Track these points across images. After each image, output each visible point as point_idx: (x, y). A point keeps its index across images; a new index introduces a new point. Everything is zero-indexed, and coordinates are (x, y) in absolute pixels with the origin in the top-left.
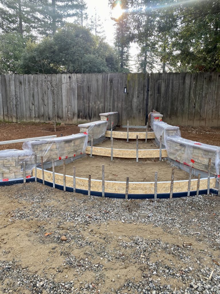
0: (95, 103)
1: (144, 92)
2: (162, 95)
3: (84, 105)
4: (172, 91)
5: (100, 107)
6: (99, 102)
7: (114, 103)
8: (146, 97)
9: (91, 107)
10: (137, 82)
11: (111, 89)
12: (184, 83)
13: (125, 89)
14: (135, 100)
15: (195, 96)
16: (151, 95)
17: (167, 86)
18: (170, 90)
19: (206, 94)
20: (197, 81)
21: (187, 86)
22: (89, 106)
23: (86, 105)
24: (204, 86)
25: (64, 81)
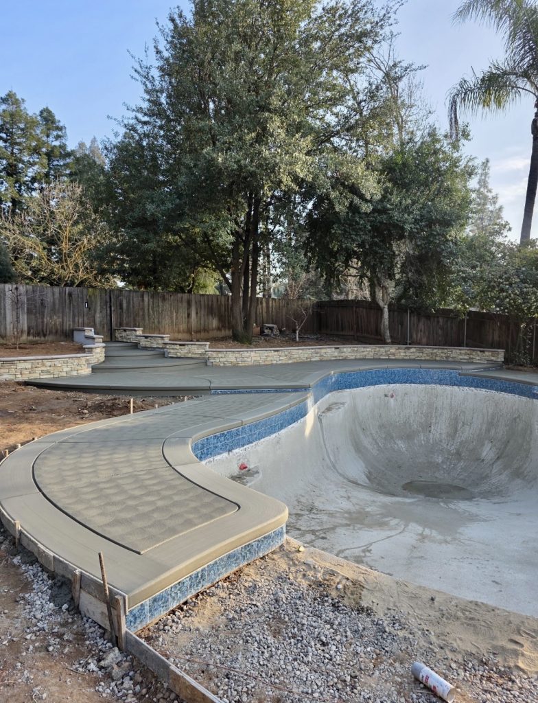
0: (51, 318)
1: (106, 308)
2: (124, 311)
3: (37, 321)
4: (133, 307)
5: (58, 323)
6: (55, 318)
7: (75, 318)
8: (109, 312)
9: (45, 323)
10: (98, 298)
11: (70, 303)
12: (143, 300)
13: (87, 304)
14: (98, 315)
15: (153, 313)
16: (114, 311)
17: (128, 303)
18: (131, 306)
19: (162, 310)
20: (153, 299)
21: (146, 303)
22: (43, 322)
23: (39, 320)
25: (9, 294)
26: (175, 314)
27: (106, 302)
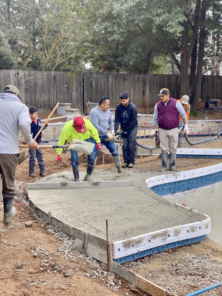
0: (41, 96)
1: (80, 87)
2: (93, 90)
3: (31, 98)
4: (100, 86)
5: (46, 99)
6: (44, 95)
7: (58, 96)
8: (82, 91)
9: (37, 99)
10: (75, 79)
11: (54, 84)
12: (108, 80)
13: (66, 84)
14: (74, 93)
15: (116, 91)
16: (86, 90)
17: (97, 83)
18: (99, 86)
19: (123, 89)
20: (116, 80)
21: (110, 83)
22: (35, 99)
23: (33, 98)
24: (121, 83)
25: (12, 77)
26: (132, 92)
27: (80, 83)
